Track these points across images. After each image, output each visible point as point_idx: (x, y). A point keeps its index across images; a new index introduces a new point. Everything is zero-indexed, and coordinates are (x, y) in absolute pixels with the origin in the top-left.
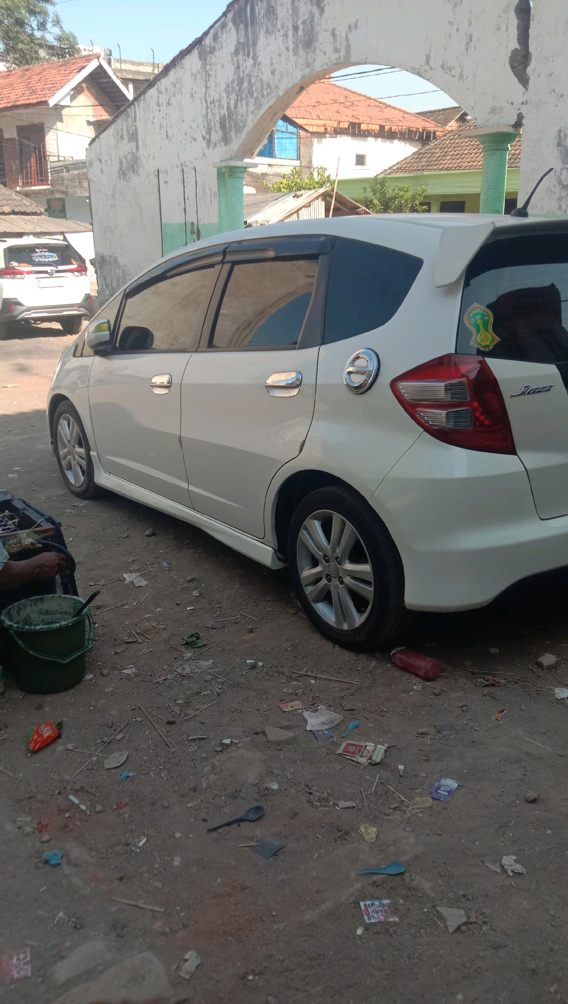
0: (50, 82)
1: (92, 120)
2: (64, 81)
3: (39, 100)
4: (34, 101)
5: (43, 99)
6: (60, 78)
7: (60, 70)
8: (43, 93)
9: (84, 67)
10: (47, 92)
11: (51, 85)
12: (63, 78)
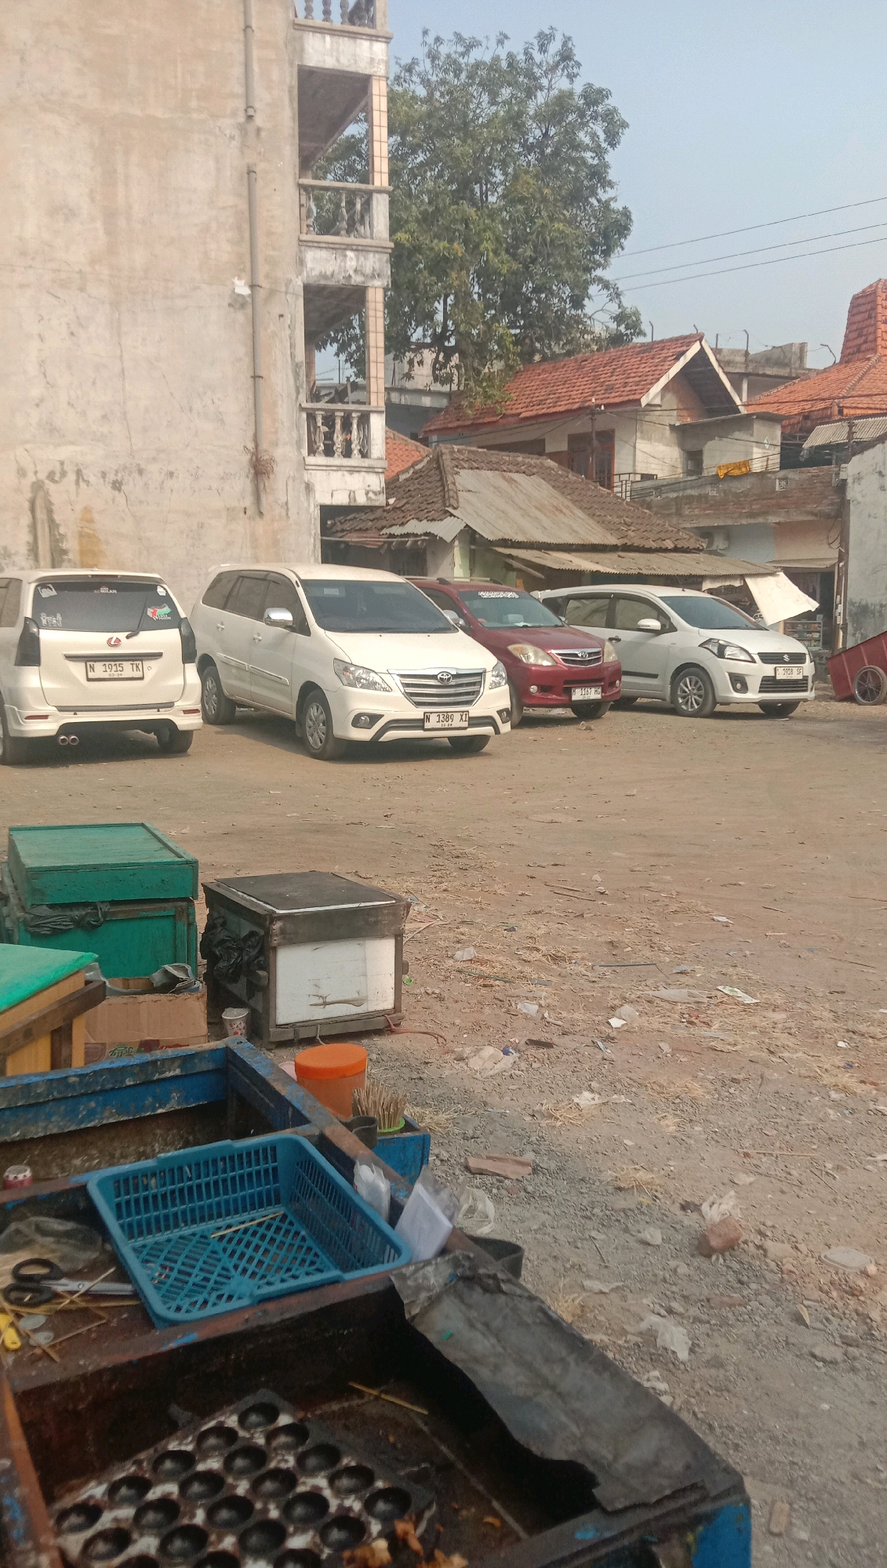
0: (633, 375)
1: (677, 424)
2: (658, 372)
3: (626, 398)
4: (617, 400)
5: (631, 397)
6: (647, 369)
7: (642, 358)
8: (628, 389)
9: (683, 353)
10: (634, 388)
11: (637, 379)
12: (654, 368)
